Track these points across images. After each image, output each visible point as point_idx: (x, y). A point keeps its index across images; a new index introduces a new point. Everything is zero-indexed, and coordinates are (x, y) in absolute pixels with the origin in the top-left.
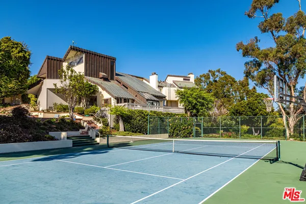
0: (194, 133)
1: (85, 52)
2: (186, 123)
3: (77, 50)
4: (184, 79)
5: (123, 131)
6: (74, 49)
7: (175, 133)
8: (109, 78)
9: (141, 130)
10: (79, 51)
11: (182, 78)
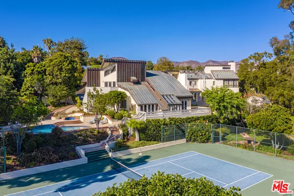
0: (212, 138)
1: (117, 62)
2: (204, 130)
3: (110, 61)
4: (224, 68)
5: (138, 140)
6: (107, 61)
7: (193, 138)
8: (140, 81)
9: (156, 138)
10: (112, 62)
11: (222, 67)
